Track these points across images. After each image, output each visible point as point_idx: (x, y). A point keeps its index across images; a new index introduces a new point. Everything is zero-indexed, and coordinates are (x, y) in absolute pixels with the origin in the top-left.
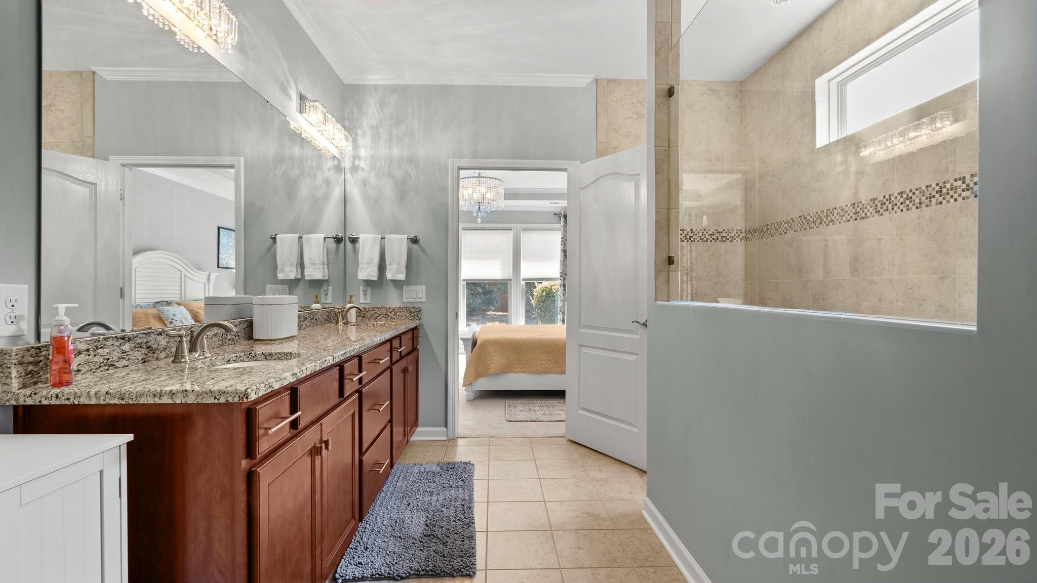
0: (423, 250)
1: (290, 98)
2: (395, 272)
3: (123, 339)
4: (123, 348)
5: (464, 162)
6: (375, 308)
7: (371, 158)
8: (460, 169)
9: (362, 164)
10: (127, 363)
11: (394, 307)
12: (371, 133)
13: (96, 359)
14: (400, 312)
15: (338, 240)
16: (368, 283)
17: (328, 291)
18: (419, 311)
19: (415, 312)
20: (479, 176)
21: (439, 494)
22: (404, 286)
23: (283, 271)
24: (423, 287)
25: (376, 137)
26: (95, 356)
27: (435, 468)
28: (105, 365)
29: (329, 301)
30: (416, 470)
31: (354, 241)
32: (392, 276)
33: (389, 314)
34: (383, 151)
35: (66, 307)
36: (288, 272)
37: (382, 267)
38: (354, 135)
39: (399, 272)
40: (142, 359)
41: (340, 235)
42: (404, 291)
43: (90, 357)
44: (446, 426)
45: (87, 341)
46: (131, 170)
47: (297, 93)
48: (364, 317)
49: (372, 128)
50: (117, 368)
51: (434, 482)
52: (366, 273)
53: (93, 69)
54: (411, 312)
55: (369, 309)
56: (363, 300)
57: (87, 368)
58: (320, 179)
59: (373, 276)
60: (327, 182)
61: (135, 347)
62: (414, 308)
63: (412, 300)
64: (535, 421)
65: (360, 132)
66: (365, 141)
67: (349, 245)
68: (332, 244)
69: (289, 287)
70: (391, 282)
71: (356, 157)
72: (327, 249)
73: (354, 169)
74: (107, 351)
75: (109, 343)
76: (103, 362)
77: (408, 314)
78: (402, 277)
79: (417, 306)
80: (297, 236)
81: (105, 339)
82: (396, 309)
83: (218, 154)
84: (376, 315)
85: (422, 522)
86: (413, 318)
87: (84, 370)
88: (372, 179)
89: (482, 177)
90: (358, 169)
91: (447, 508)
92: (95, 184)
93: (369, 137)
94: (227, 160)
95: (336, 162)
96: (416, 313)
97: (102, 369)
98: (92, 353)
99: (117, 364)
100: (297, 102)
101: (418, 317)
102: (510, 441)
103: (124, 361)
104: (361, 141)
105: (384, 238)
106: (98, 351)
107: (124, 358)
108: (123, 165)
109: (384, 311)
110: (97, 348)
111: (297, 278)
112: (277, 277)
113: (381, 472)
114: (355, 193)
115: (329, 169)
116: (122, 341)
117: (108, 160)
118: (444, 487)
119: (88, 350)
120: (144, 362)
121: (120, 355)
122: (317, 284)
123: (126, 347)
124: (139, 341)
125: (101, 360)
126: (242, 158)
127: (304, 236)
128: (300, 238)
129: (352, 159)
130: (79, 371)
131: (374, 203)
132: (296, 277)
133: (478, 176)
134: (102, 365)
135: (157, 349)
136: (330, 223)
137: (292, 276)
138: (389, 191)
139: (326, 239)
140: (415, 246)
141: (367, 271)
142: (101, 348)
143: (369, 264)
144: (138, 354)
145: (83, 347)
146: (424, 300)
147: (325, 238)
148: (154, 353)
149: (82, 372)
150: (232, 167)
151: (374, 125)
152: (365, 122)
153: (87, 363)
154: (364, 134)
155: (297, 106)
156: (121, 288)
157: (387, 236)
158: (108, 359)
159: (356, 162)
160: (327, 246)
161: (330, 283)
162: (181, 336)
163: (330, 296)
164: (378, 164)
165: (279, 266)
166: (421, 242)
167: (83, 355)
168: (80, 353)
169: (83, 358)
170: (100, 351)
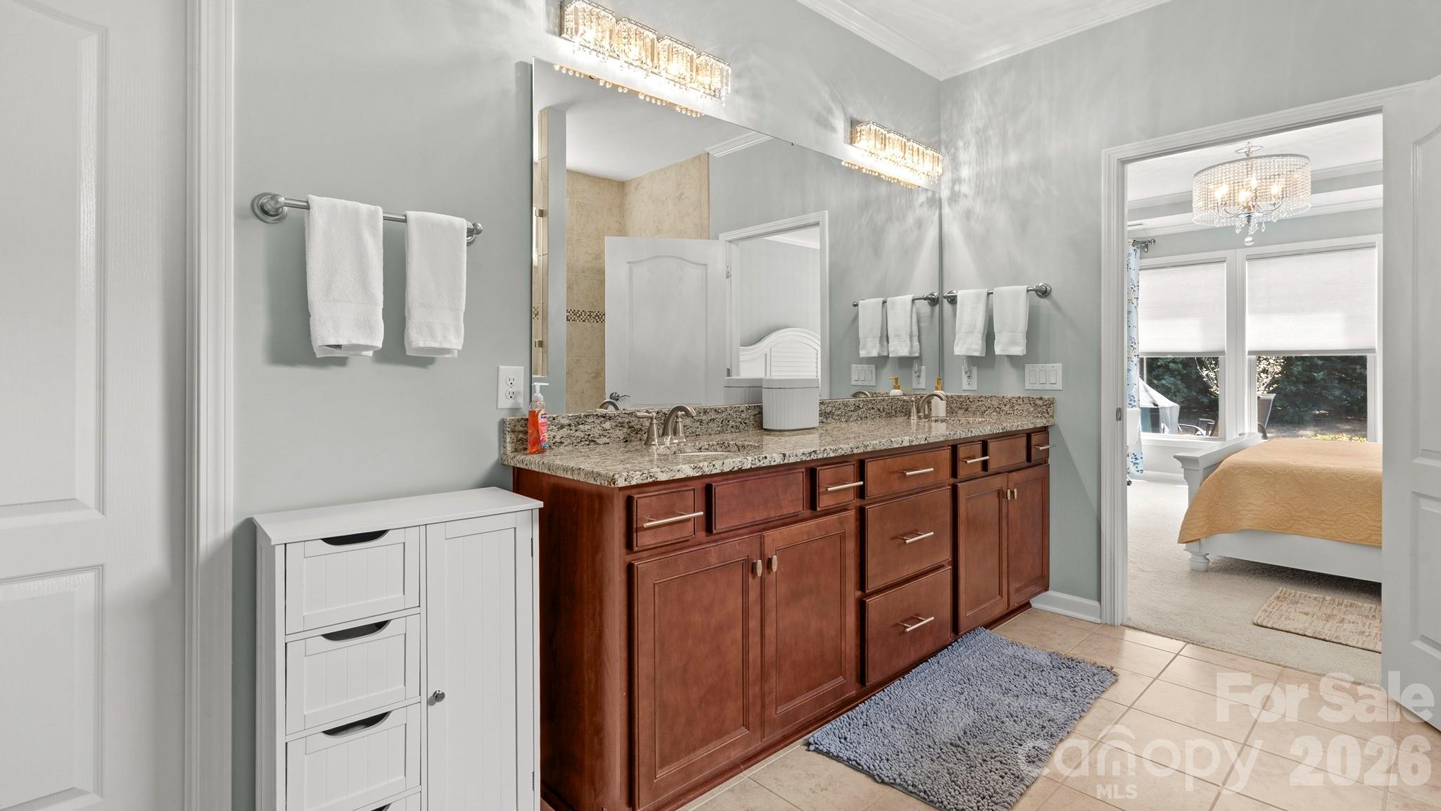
0: (1058, 307)
1: (833, 129)
2: (1010, 343)
3: (604, 417)
4: (604, 425)
5: (1129, 150)
6: (982, 397)
7: (977, 178)
8: (1124, 162)
9: (965, 189)
10: (608, 441)
11: (1010, 396)
12: (976, 141)
13: (577, 434)
14: (1019, 405)
15: (933, 301)
16: (972, 360)
17: (920, 372)
18: (1050, 403)
19: (1046, 405)
20: (1249, 157)
21: (1018, 696)
22: (1026, 365)
23: (864, 347)
24: (1058, 366)
25: (983, 146)
26: (576, 431)
27: (1043, 659)
28: (586, 441)
29: (922, 385)
30: (1010, 651)
31: (953, 300)
32: (1003, 350)
33: (1003, 407)
34: (994, 163)
35: (541, 386)
36: (870, 349)
37: (989, 337)
38: (953, 151)
39: (1013, 342)
40: (624, 438)
41: (935, 294)
42: (1027, 371)
43: (572, 432)
44: (1099, 600)
45: (568, 416)
46: (737, 245)
47: (845, 121)
48: (967, 410)
49: (977, 132)
50: (598, 444)
51: (1025, 677)
52: (965, 346)
53: (707, 150)
54: (1036, 405)
55: (974, 398)
56: (966, 385)
57: (569, 441)
58: (911, 220)
59: (975, 350)
60: (920, 224)
61: (616, 426)
62: (1041, 399)
63: (1040, 387)
64: (1325, 640)
65: (961, 144)
66: (967, 155)
67: (947, 306)
68: (924, 307)
69: (876, 366)
70: (1006, 358)
71: (956, 181)
72: (918, 314)
73: (954, 197)
74: (587, 427)
75: (590, 420)
76: (584, 437)
77: (1032, 409)
78: (1019, 350)
79: (1046, 397)
80: (881, 300)
81: (586, 416)
82: (1014, 400)
83: (804, 212)
84: (984, 408)
85: (961, 725)
86: (1039, 415)
87: (566, 443)
88: (979, 208)
89: (1252, 158)
90: (959, 197)
91: (1015, 721)
92: (705, 265)
93: (973, 149)
94: (812, 217)
95: (930, 194)
96: (1044, 407)
97: (583, 443)
98: (573, 428)
99: (598, 441)
100: (845, 130)
101: (1048, 413)
102: (1232, 659)
103: (605, 439)
104: (963, 156)
105: (992, 293)
106: (580, 426)
107: (605, 436)
108: (730, 242)
109: (995, 403)
110: (579, 424)
111: (882, 355)
112: (859, 355)
113: (908, 630)
114: (954, 230)
115: (922, 205)
116: (602, 419)
117: (718, 239)
118: (1033, 690)
119: (570, 425)
120: (626, 441)
121: (601, 433)
122: (906, 363)
123: (607, 425)
124: (620, 420)
125: (582, 435)
126: (827, 212)
127: (889, 300)
128: (884, 302)
129: (950, 184)
130: (562, 443)
131: (981, 244)
132: (879, 354)
133: (1245, 157)
134: (583, 440)
135: (640, 429)
136: (923, 282)
137: (874, 353)
138: (1002, 218)
139: (916, 301)
140: (1044, 302)
141: (967, 343)
142: (582, 424)
143: (970, 332)
144: (621, 433)
145: (565, 421)
146: (1059, 386)
147: (913, 300)
148: (637, 433)
149: (565, 444)
150: (817, 224)
151: (981, 126)
152: (968, 128)
153: (569, 436)
154: (967, 144)
155: (845, 137)
156: (728, 370)
157: (996, 290)
158: (589, 435)
159: (957, 188)
160: (917, 310)
161: (924, 362)
162: (652, 418)
163: (923, 379)
164: (987, 183)
165: (861, 341)
166: (1054, 294)
167: (565, 429)
168: (562, 427)
169: (565, 431)
170: (581, 426)
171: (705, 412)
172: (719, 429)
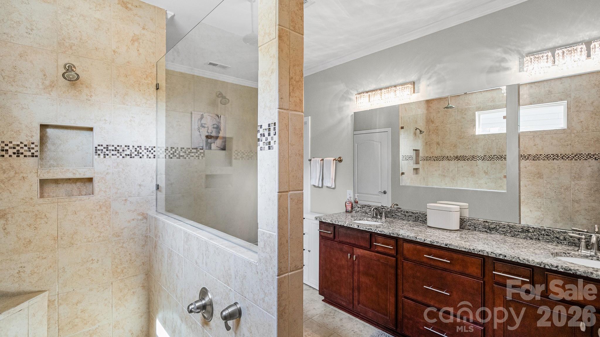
10: (371, 214)
13: (363, 210)
28: (366, 213)
45: (360, 205)
75: (366, 207)
87: (360, 212)
99: (368, 213)
125: (364, 211)
168: (359, 207)
169: (359, 209)
170: (364, 208)
171: (407, 212)
172: (414, 220)
